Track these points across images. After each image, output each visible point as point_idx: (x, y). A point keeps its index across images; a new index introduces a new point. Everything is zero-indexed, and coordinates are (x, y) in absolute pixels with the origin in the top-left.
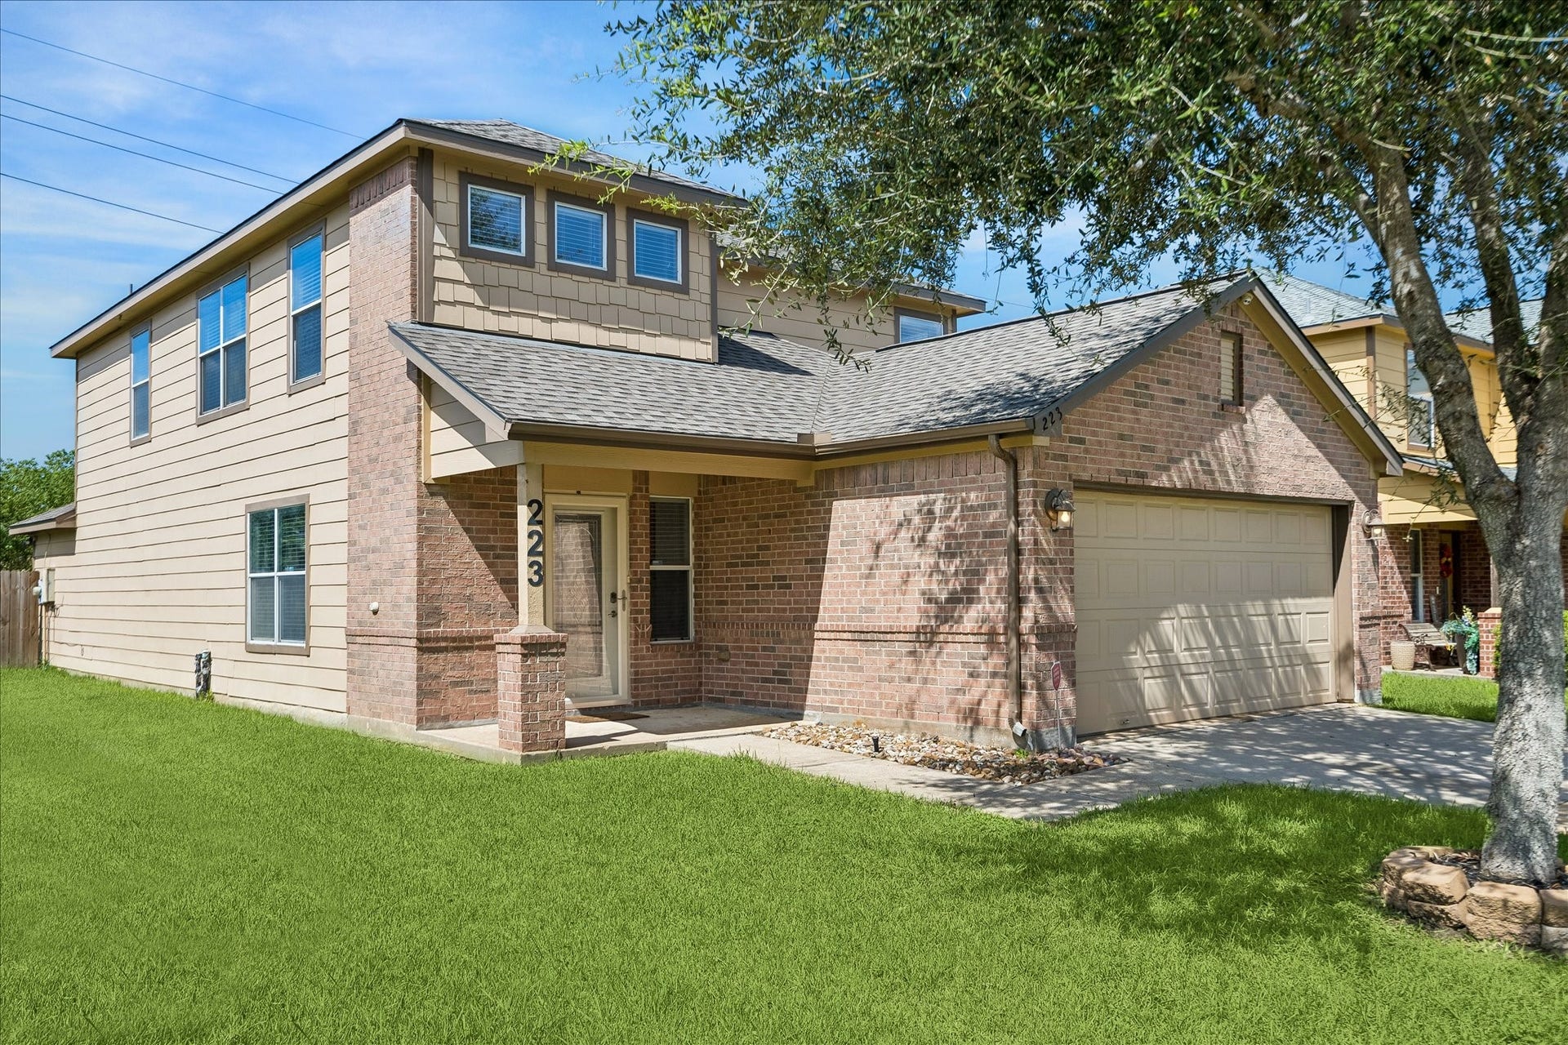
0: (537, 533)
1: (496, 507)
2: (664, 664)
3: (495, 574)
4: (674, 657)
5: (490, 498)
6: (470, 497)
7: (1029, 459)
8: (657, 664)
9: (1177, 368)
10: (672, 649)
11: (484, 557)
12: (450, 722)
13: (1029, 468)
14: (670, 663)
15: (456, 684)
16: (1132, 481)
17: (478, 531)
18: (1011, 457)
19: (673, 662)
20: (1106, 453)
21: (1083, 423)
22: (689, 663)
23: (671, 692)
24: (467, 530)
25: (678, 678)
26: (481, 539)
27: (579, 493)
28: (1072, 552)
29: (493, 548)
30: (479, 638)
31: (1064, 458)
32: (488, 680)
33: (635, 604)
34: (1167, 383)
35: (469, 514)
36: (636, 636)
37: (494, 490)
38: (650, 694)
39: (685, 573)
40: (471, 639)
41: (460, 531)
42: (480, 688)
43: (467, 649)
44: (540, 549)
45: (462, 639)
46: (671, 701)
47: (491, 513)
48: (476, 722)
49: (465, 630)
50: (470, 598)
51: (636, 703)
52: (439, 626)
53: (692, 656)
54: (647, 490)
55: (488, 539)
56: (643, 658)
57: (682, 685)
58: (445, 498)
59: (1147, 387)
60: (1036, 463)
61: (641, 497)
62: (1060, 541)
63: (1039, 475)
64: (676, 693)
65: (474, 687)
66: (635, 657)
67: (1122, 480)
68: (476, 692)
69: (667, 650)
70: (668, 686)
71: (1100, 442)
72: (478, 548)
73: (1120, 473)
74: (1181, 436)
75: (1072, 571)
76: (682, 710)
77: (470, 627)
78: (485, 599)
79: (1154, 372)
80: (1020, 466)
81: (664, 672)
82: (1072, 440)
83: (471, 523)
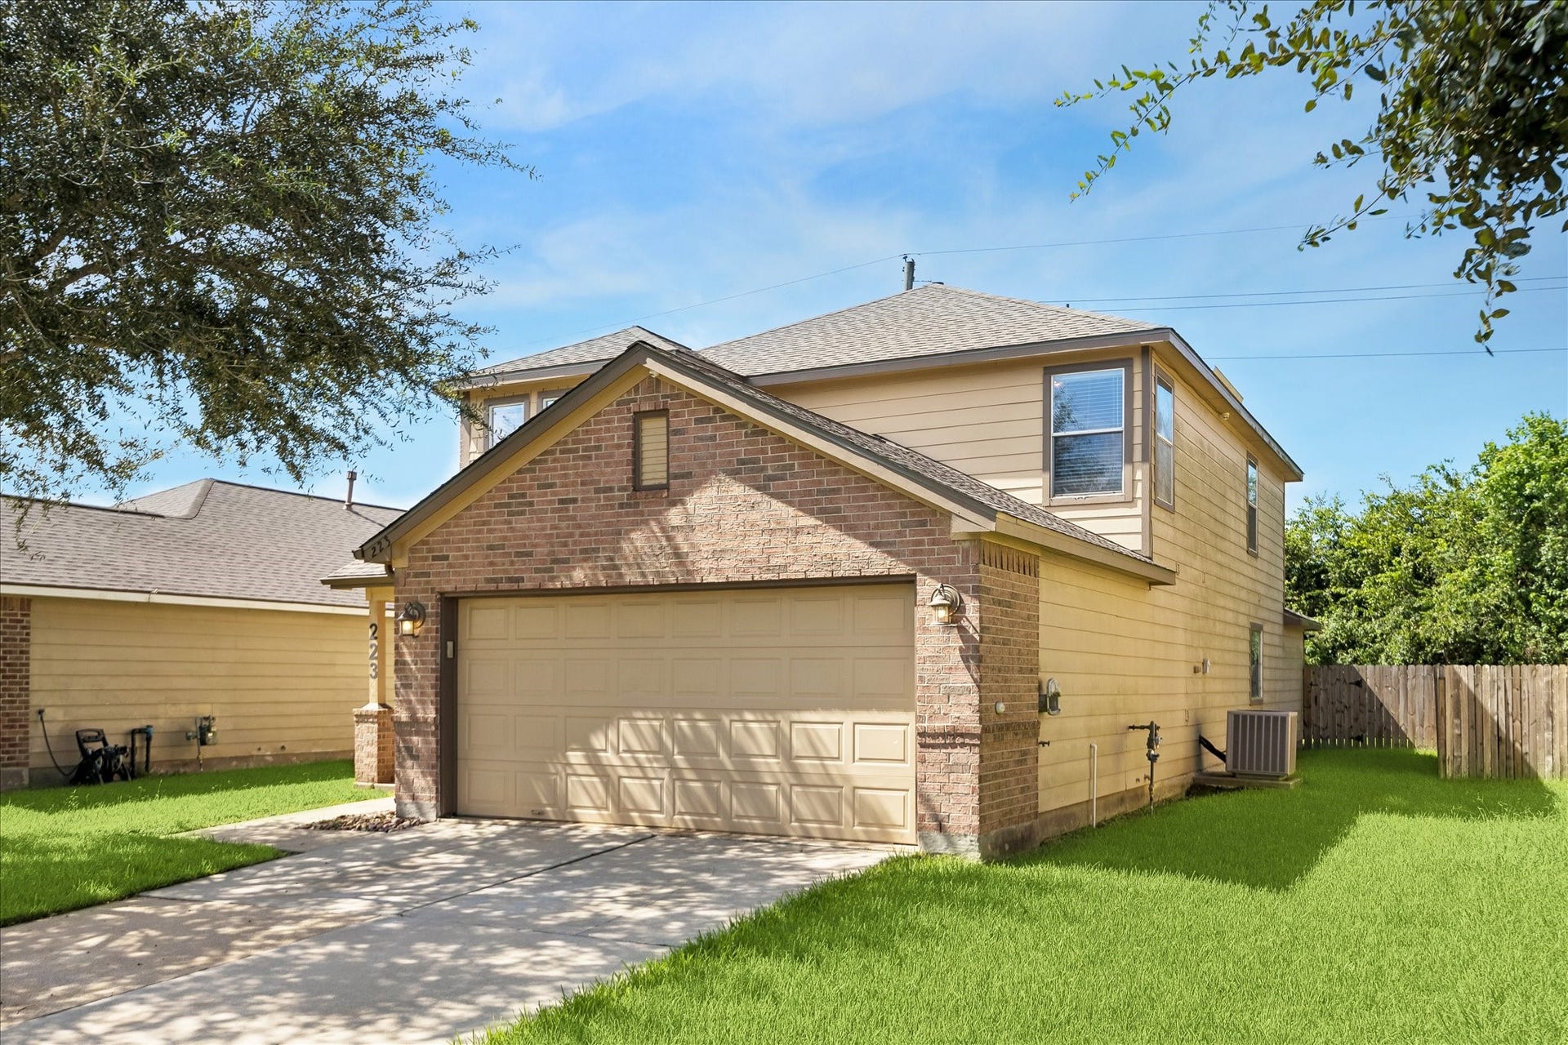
9: (564, 468)
16: (504, 586)
20: (472, 565)
21: (447, 542)
31: (427, 575)
34: (551, 486)
59: (523, 496)
67: (492, 586)
71: (466, 557)
73: (488, 581)
74: (571, 535)
79: (532, 479)
82: (435, 558)
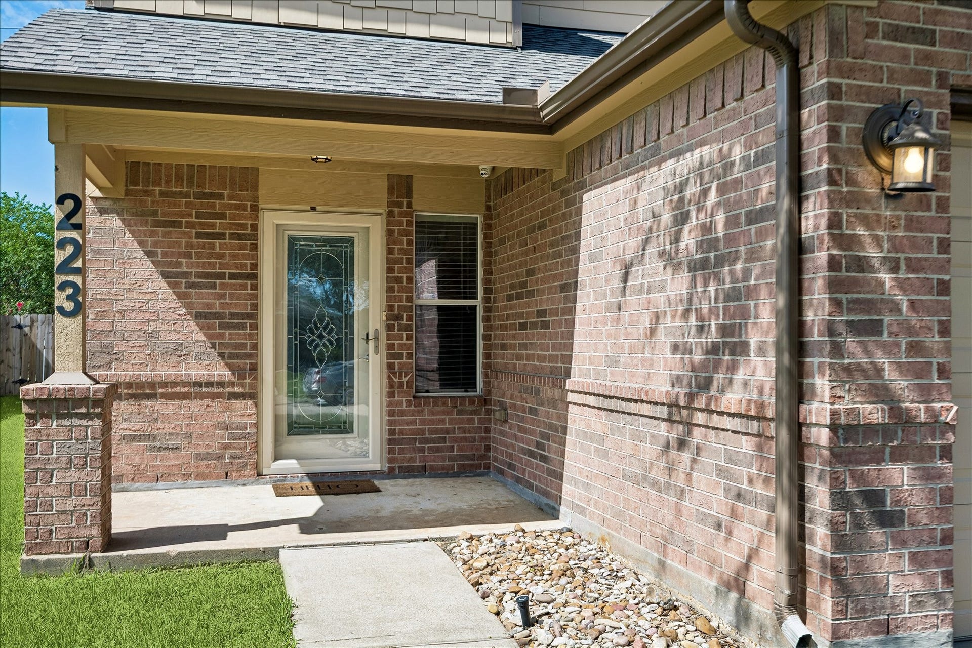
0: (73, 241)
1: (190, 225)
2: (432, 422)
3: (188, 306)
4: (448, 413)
5: (181, 215)
6: (155, 213)
7: (821, 37)
8: (423, 422)
10: (444, 404)
11: (173, 286)
12: (125, 484)
13: (821, 57)
14: (442, 421)
15: (133, 438)
17: (165, 254)
18: (782, 39)
19: (447, 421)
22: (471, 421)
23: (443, 458)
24: (149, 254)
25: (456, 440)
26: (169, 264)
27: (313, 209)
28: (944, 246)
29: (185, 275)
30: (164, 384)
31: (928, 37)
32: (177, 434)
33: (390, 347)
35: (152, 234)
36: (391, 386)
37: (188, 205)
38: (411, 459)
39: (474, 308)
40: (152, 385)
41: (140, 254)
42: (164, 444)
43: (148, 397)
44: (78, 264)
45: (140, 385)
46: (443, 468)
47: (185, 233)
48: (160, 485)
49: (146, 374)
50: (153, 335)
51: (391, 470)
52: (110, 368)
53: (475, 412)
54: (409, 205)
55: (179, 265)
56: (402, 413)
57: (460, 449)
58: (118, 214)
60: (835, 42)
61: (401, 214)
62: (910, 220)
63: (848, 72)
64: (451, 459)
65: (158, 444)
66: (392, 413)
68: (160, 449)
69: (436, 404)
70: (438, 450)
72: (165, 275)
75: (944, 288)
76: (460, 481)
77: (153, 370)
78: (174, 336)
80: (804, 60)
81: (432, 431)
83: (155, 244)
